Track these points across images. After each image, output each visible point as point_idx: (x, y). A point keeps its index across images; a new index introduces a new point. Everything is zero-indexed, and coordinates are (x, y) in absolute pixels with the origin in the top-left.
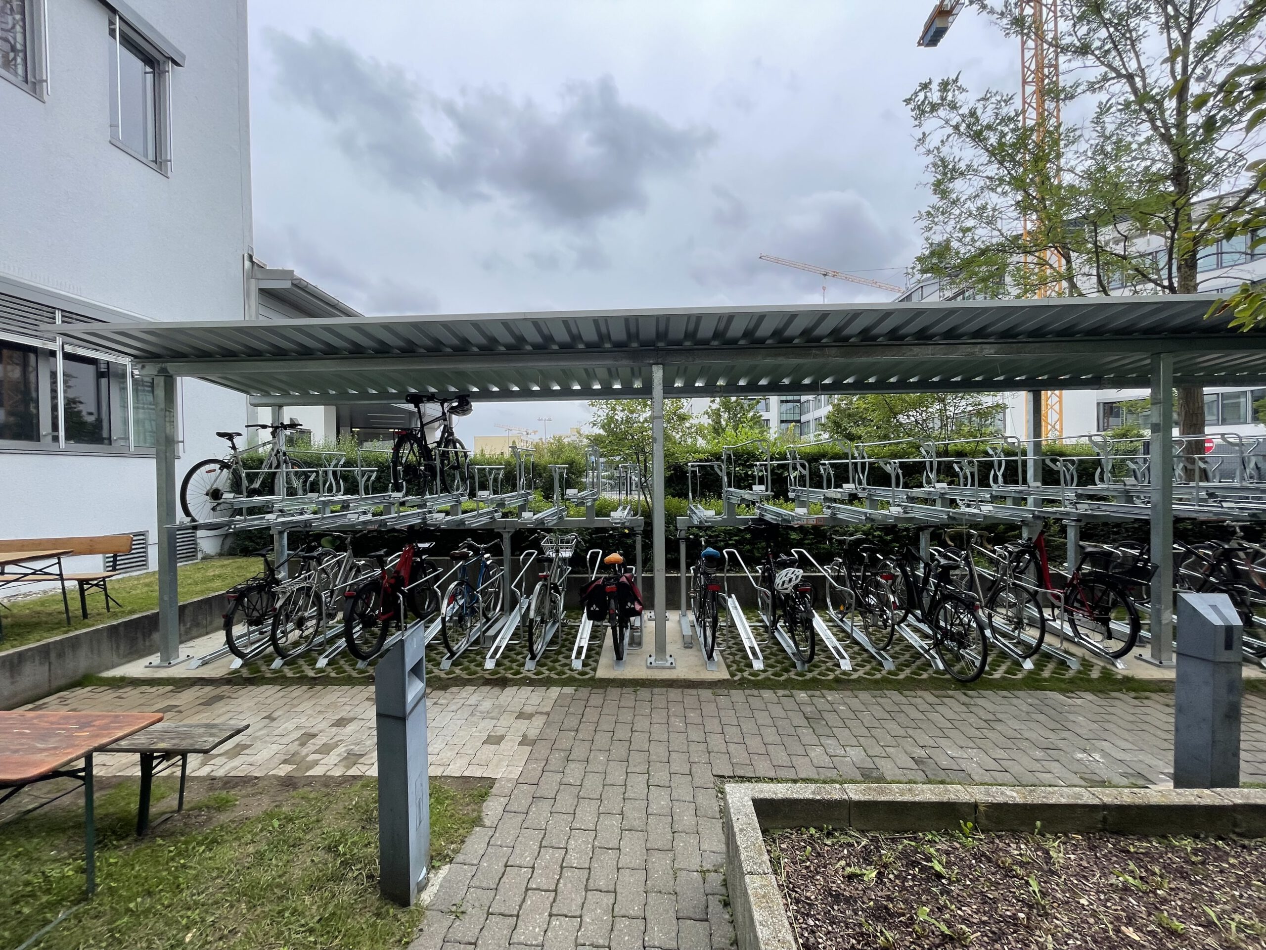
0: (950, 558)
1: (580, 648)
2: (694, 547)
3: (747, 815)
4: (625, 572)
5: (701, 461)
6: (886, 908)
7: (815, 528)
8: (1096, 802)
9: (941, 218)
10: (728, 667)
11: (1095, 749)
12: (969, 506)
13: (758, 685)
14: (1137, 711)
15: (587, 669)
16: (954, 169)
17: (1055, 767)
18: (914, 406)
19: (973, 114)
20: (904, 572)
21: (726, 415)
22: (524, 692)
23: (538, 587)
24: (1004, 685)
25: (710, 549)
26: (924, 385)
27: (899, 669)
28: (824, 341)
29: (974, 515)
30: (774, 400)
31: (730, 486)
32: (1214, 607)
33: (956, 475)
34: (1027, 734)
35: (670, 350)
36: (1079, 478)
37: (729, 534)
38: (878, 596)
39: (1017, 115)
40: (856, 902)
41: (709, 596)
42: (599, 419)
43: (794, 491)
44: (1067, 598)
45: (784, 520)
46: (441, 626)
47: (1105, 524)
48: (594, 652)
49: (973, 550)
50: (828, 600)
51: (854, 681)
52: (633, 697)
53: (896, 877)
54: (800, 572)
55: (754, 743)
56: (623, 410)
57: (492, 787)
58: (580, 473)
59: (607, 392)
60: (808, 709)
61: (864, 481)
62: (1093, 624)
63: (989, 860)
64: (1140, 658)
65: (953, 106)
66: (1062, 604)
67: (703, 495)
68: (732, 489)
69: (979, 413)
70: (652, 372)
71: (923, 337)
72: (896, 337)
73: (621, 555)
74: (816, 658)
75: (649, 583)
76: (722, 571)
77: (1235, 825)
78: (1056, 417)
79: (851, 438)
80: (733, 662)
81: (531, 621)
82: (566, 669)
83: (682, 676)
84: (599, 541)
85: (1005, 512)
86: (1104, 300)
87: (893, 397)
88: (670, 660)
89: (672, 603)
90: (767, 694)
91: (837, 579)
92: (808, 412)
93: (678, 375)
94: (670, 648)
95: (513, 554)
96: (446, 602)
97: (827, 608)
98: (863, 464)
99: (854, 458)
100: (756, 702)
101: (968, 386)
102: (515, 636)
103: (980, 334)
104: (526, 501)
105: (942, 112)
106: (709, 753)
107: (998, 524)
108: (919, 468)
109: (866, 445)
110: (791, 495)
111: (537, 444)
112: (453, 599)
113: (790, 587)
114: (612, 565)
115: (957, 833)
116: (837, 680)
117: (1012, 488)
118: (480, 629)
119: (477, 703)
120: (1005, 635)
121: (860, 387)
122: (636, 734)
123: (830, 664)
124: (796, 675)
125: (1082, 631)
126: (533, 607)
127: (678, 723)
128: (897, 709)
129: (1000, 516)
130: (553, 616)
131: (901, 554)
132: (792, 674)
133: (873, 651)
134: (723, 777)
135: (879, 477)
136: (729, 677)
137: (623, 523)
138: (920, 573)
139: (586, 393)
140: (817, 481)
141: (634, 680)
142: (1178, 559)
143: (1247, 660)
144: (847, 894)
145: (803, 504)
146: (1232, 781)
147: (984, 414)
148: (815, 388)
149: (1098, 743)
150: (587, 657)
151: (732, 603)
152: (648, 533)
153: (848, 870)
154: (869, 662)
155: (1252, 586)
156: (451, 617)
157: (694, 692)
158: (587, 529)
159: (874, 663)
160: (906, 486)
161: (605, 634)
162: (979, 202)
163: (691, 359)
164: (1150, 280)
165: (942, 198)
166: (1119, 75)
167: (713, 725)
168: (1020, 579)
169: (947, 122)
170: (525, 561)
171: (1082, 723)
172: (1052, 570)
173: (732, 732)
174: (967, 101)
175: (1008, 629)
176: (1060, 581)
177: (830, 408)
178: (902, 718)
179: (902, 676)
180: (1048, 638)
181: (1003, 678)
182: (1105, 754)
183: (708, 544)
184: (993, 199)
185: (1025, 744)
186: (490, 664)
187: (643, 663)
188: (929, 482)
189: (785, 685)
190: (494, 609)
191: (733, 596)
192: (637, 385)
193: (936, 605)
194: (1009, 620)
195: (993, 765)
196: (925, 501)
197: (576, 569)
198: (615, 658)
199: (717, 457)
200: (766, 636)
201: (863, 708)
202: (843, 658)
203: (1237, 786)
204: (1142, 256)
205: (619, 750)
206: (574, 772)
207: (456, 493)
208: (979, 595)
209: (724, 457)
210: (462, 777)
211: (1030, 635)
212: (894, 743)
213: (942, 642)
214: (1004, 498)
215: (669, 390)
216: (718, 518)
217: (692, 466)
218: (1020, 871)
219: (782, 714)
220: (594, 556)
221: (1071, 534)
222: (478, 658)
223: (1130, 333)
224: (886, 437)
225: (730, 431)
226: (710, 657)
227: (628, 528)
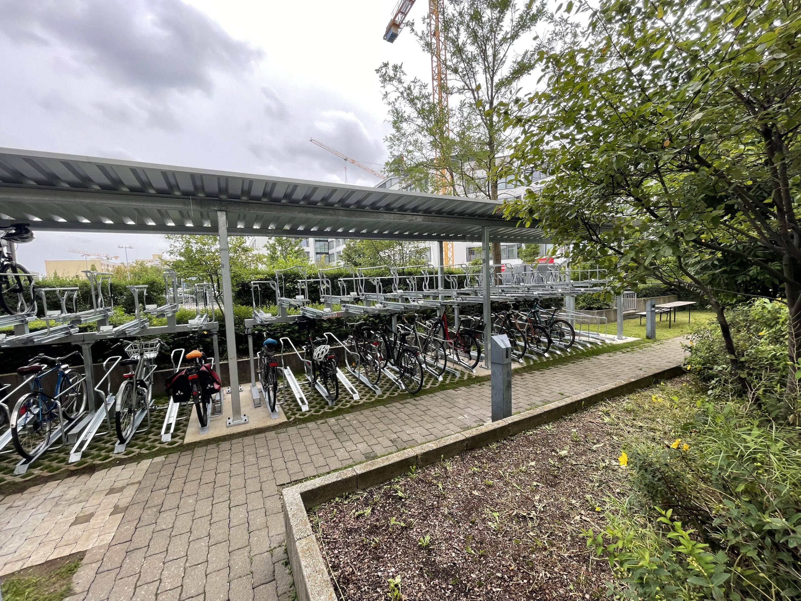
0: (406, 330)
1: (169, 426)
2: (258, 340)
3: (297, 504)
4: (205, 363)
5: (261, 280)
6: (376, 526)
7: (338, 319)
8: (464, 438)
9: (397, 142)
10: (286, 413)
11: (466, 412)
12: (414, 301)
13: (305, 421)
14: (480, 391)
15: (176, 439)
16: (402, 116)
17: (451, 426)
18: (388, 247)
19: (409, 88)
20: (384, 339)
21: (280, 248)
22: (114, 472)
23: (123, 385)
24: (432, 391)
25: (270, 340)
26: (391, 236)
27: (384, 393)
28: (336, 206)
29: (416, 306)
30: (311, 240)
31: (282, 296)
32: (502, 340)
33: (408, 285)
34: (440, 413)
35: (231, 201)
36: (459, 285)
37: (284, 327)
38: (372, 355)
39: (429, 95)
40: (360, 530)
41: (270, 370)
42: (176, 249)
43: (323, 297)
44: (455, 343)
45: (317, 316)
46: (11, 437)
47: (469, 306)
48: (181, 426)
49: (417, 324)
50: (346, 361)
51: (361, 405)
52: (216, 450)
53: (381, 507)
54: (328, 347)
55: (303, 458)
56: (197, 243)
57: (82, 559)
58: (163, 290)
59: (180, 229)
60: (336, 428)
61: (363, 290)
62: (464, 354)
63: (422, 481)
64: (481, 367)
65: (400, 82)
66: (453, 346)
67: (263, 303)
68: (284, 298)
69: (417, 252)
70: (217, 216)
71: (389, 209)
72: (374, 208)
73: (200, 351)
74: (340, 396)
75: (225, 368)
76: (280, 352)
77: (509, 432)
78: (451, 254)
79: (356, 264)
80: (289, 410)
81: (119, 413)
82: (156, 444)
83: (253, 427)
84: (183, 342)
85: (429, 303)
86: (465, 199)
87: (377, 242)
88: (244, 418)
89: (244, 378)
90: (311, 425)
91: (351, 348)
92: (333, 248)
93: (239, 219)
94: (243, 410)
95: (95, 361)
96: (15, 414)
97: (346, 366)
98: (362, 280)
99: (356, 276)
100: (304, 432)
101: (411, 237)
102: (102, 427)
103: (415, 210)
104: (106, 316)
105: (395, 83)
106: (274, 472)
107: (427, 310)
108: (390, 281)
109: (363, 269)
110: (322, 300)
111: (119, 267)
112: (25, 408)
113: (322, 357)
114: (193, 359)
115: (410, 473)
116: (352, 407)
117: (432, 291)
118: (61, 430)
119: (61, 494)
120: (431, 366)
121: (357, 235)
122: (219, 475)
123: (348, 399)
124: (329, 409)
125: (461, 358)
126: (119, 401)
127: (251, 459)
128: (383, 415)
129: (428, 305)
130: (141, 405)
131: (383, 330)
132: (326, 410)
133: (370, 386)
134: (284, 484)
135: (370, 288)
136: (286, 420)
137: (201, 327)
138: (392, 339)
139: (161, 228)
140: (336, 290)
141: (216, 438)
142: (493, 320)
143: (514, 360)
144: (356, 527)
145: (329, 305)
146: (509, 414)
147: (420, 252)
148: (334, 234)
149: (467, 410)
150: (176, 430)
151: (288, 372)
152: (222, 332)
153: (357, 513)
154: (369, 393)
155: (516, 329)
156: (24, 427)
157: (262, 435)
158: (170, 334)
159: (371, 393)
160: (385, 292)
161: (191, 411)
162: (415, 138)
163: (247, 209)
164: (482, 191)
165: (397, 131)
166: (469, 89)
167: (276, 453)
168: (437, 337)
169: (397, 89)
170: (108, 366)
171: (461, 402)
172: (449, 330)
173: (289, 455)
174: (407, 80)
175: (432, 362)
176: (452, 335)
177: (345, 246)
178: (385, 420)
179: (385, 397)
180: (448, 364)
181: (431, 387)
182: (469, 414)
183: (269, 335)
184: (420, 137)
185: (439, 418)
186: (75, 457)
187: (225, 424)
188: (395, 289)
189: (321, 417)
190: (78, 410)
191: (288, 367)
192: (207, 224)
193: (400, 355)
194: (432, 357)
195: (427, 433)
196: (395, 300)
197: (162, 366)
198: (200, 426)
199: (273, 277)
200: (310, 389)
201: (366, 419)
202: (355, 393)
203: (511, 415)
204: (479, 179)
205: (206, 490)
206: (166, 520)
207: (20, 313)
208: (420, 347)
209: (277, 277)
210: (46, 562)
211: (441, 363)
212: (382, 435)
213: (403, 374)
214: (428, 296)
215: (232, 230)
216: (274, 318)
217: (254, 284)
218: (435, 481)
219: (320, 434)
220: (177, 355)
221: (456, 312)
222: (62, 455)
223: (474, 216)
224: (374, 264)
225: (281, 260)
226: (273, 409)
227: (207, 330)
